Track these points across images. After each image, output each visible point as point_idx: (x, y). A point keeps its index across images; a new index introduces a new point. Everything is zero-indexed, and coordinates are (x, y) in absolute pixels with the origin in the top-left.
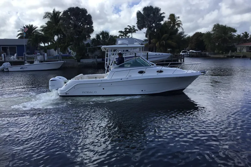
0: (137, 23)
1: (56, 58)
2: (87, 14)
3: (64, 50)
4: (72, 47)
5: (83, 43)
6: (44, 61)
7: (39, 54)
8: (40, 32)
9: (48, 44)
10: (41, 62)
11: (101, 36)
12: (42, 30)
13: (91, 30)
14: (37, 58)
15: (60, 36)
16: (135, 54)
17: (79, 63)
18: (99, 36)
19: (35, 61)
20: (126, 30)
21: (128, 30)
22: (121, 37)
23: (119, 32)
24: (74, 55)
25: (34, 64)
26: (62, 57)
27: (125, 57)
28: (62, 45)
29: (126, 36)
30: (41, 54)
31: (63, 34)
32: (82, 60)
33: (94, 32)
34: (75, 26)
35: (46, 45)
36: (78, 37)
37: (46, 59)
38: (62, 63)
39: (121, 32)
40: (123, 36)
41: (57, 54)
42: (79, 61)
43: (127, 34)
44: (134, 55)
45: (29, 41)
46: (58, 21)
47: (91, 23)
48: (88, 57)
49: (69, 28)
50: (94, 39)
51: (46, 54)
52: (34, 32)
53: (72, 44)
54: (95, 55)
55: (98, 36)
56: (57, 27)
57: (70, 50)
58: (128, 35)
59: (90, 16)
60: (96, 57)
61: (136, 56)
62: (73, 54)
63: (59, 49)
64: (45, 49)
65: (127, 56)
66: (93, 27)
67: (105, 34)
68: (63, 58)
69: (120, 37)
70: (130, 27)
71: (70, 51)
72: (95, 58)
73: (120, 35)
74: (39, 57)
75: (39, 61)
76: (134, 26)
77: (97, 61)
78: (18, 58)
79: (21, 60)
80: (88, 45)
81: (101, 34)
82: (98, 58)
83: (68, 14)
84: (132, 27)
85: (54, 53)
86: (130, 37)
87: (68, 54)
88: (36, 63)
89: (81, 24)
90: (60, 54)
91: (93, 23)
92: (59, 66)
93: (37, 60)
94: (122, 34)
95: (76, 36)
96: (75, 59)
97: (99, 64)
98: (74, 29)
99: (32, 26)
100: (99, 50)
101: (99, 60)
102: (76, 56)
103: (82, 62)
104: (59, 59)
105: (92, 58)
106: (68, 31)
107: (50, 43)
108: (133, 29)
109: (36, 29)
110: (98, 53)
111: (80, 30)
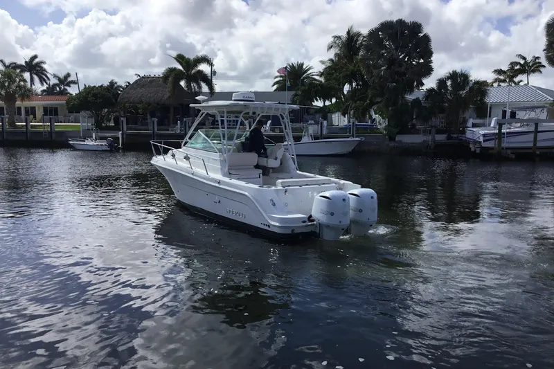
0: (544, 50)
1: (343, 131)
2: (422, 35)
3: (362, 114)
4: (378, 107)
5: (404, 98)
6: (322, 137)
7: (313, 122)
8: (317, 78)
9: (331, 102)
10: (316, 138)
11: (449, 83)
12: (321, 74)
13: (428, 70)
14: (307, 131)
15: (357, 85)
16: (537, 125)
17: (392, 144)
18: (446, 83)
19: (305, 135)
20: (512, 68)
21: (518, 67)
22: (499, 85)
23: (495, 71)
24: (384, 125)
25: (301, 142)
26: (357, 129)
27: (508, 133)
28: (357, 106)
29: (511, 80)
30: (316, 123)
31: (363, 80)
32: (398, 138)
34: (392, 62)
35: (327, 103)
36: (395, 86)
37: (324, 132)
38: (357, 143)
39: (499, 72)
40: (504, 81)
41: (346, 123)
42: (392, 139)
43: (516, 76)
44: (532, 128)
45: (296, 95)
46: (356, 53)
47: (428, 53)
48: (413, 131)
49: (377, 67)
50: (431, 91)
51: (325, 123)
52: (304, 78)
53: (380, 102)
54: (432, 127)
55: (441, 83)
56: (351, 67)
57: (375, 114)
58: (516, 80)
59: (427, 39)
60: (433, 131)
61: (536, 132)
62: (380, 124)
63: (352, 112)
64: (325, 112)
65: (513, 130)
66: (431, 62)
67: (459, 79)
68: (359, 131)
69: (495, 85)
70: (524, 58)
71: (374, 116)
72: (430, 133)
73: (496, 80)
74: (312, 129)
75: (311, 136)
76: (538, 58)
77: (434, 140)
78: (273, 130)
79: (277, 133)
80: (417, 101)
81: (448, 78)
82: (439, 132)
83: (379, 35)
84: (529, 59)
85: (339, 120)
86: (521, 84)
87: (369, 123)
88: (305, 140)
89: (404, 57)
90: (353, 123)
91: (432, 53)
92: (349, 149)
93: (308, 136)
94: (502, 78)
95: (392, 83)
96: (385, 135)
97: (438, 146)
98: (387, 68)
99: (302, 64)
100: (441, 115)
101: (441, 138)
102: (385, 129)
103: (400, 141)
104: (350, 133)
105: (425, 132)
106: (375, 72)
107: (334, 100)
108: (533, 65)
109: (309, 72)
110: (438, 121)
111: (403, 69)
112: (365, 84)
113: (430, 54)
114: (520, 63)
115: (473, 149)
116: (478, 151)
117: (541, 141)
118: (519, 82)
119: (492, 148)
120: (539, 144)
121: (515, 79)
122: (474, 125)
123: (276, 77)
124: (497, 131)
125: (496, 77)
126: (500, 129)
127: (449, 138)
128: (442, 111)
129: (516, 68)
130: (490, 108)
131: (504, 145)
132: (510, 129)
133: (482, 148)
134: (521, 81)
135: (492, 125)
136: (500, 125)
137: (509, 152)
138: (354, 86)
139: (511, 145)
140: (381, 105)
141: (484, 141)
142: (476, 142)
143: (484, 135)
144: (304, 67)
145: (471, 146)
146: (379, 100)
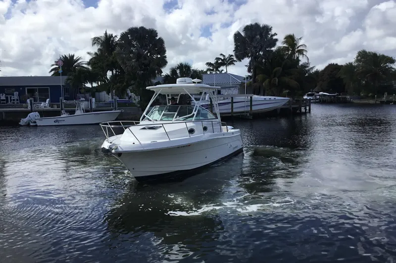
0: (234, 51)
1: (109, 106)
2: (158, 38)
3: (121, 93)
4: (133, 88)
5: (151, 81)
6: (91, 110)
7: (84, 99)
8: (86, 66)
9: (98, 84)
10: (87, 111)
11: (178, 71)
12: (89, 63)
13: (163, 62)
14: (79, 106)
15: (116, 72)
16: (232, 98)
18: (176, 71)
19: (77, 109)
20: (217, 61)
23: (207, 64)
24: (137, 100)
25: (75, 115)
26: (118, 104)
28: (118, 86)
29: (217, 70)
30: (87, 100)
31: (121, 69)
34: (139, 56)
35: (95, 85)
36: (142, 73)
37: (94, 106)
38: (119, 114)
39: (209, 64)
40: (213, 70)
41: (110, 99)
43: (219, 67)
44: (230, 101)
45: (68, 79)
46: (113, 49)
47: (162, 51)
49: (130, 59)
50: (167, 76)
51: (94, 100)
52: (76, 66)
53: (134, 84)
55: (173, 71)
56: (111, 59)
59: (161, 41)
61: (232, 103)
62: (135, 100)
63: (114, 91)
64: (93, 92)
66: (165, 57)
67: (184, 68)
68: (120, 105)
69: (209, 73)
70: (224, 56)
71: (130, 94)
73: (208, 70)
74: (84, 105)
75: (83, 109)
76: (232, 55)
78: (51, 105)
79: (55, 108)
81: (178, 68)
83: (128, 37)
84: (226, 56)
85: (106, 97)
86: (223, 72)
87: (127, 99)
88: (78, 112)
89: (147, 53)
90: (115, 99)
91: (166, 51)
93: (80, 110)
94: (211, 68)
95: (140, 71)
96: (139, 107)
98: (137, 61)
99: (73, 56)
102: (139, 103)
104: (113, 107)
106: (128, 63)
108: (229, 60)
109: (79, 62)
111: (146, 62)
112: (122, 72)
113: (164, 52)
114: (221, 59)
117: (235, 108)
120: (234, 110)
121: (219, 69)
123: (53, 65)
124: (210, 103)
125: (208, 67)
126: (211, 101)
129: (219, 62)
134: (223, 70)
135: (206, 99)
136: (211, 99)
138: (114, 72)
140: (134, 86)
144: (75, 58)
146: (132, 82)
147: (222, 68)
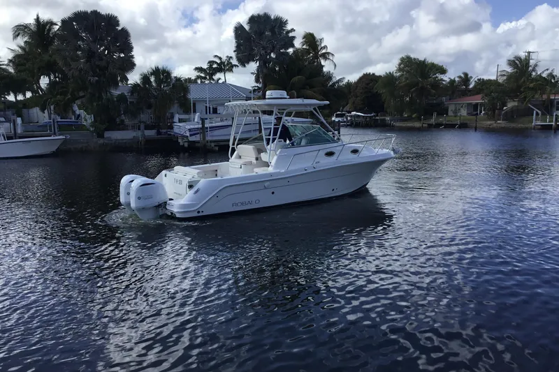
0: (235, 51)
1: (44, 129)
2: (119, 28)
3: (64, 109)
4: (82, 102)
5: (110, 92)
6: (16, 136)
7: (2, 119)
8: (6, 67)
9: (25, 96)
10: (9, 138)
11: (152, 79)
13: (129, 65)
15: (55, 77)
17: (101, 141)
18: (149, 78)
20: (211, 66)
21: (215, 66)
22: (201, 82)
23: (196, 69)
24: (89, 121)
26: (59, 126)
27: (210, 128)
28: (58, 99)
29: (211, 78)
30: (8, 120)
31: (62, 72)
32: (107, 134)
33: (136, 68)
34: (91, 55)
36: (97, 81)
37: (19, 131)
38: (62, 141)
39: (199, 69)
40: (205, 78)
41: (46, 120)
42: (101, 136)
43: (214, 74)
46: (50, 43)
47: (127, 48)
48: (122, 126)
49: (76, 59)
50: (136, 86)
51: (19, 120)
53: (83, 97)
54: (140, 122)
55: (145, 78)
56: (46, 57)
58: (216, 77)
59: (125, 34)
60: (142, 126)
62: (86, 120)
63: (52, 107)
64: (18, 108)
65: (214, 125)
66: (132, 57)
67: (161, 74)
68: (62, 128)
69: (199, 81)
70: (220, 58)
71: (78, 112)
72: (139, 129)
73: (198, 77)
74: (4, 128)
75: (3, 135)
76: (231, 57)
77: (143, 135)
80: (122, 98)
81: (152, 74)
82: (148, 127)
83: (73, 25)
84: (224, 59)
85: (40, 116)
86: (220, 81)
87: (73, 120)
89: (104, 50)
90: (54, 120)
91: (132, 48)
92: (54, 148)
94: (203, 75)
95: (94, 76)
96: (92, 132)
97: (149, 141)
98: (87, 61)
100: (149, 111)
101: (151, 133)
102: (93, 125)
103: (109, 139)
104: (51, 131)
105: (133, 128)
106: (73, 65)
107: (29, 95)
108: (227, 65)
110: (146, 116)
111: (103, 63)
113: (131, 49)
114: (216, 63)
115: (181, 144)
116: (186, 145)
118: (218, 80)
119: (198, 142)
121: (214, 77)
122: (181, 121)
124: (200, 126)
125: (198, 74)
126: (203, 124)
127: (159, 133)
128: (150, 107)
129: (213, 66)
130: (194, 104)
131: (208, 138)
132: (212, 123)
133: (189, 142)
134: (220, 79)
135: (196, 120)
136: (203, 120)
137: (213, 145)
138: (52, 79)
139: (215, 138)
140: (84, 100)
141: (191, 135)
142: (183, 137)
143: (190, 130)
145: (180, 141)
146: (81, 94)
147: (218, 76)
